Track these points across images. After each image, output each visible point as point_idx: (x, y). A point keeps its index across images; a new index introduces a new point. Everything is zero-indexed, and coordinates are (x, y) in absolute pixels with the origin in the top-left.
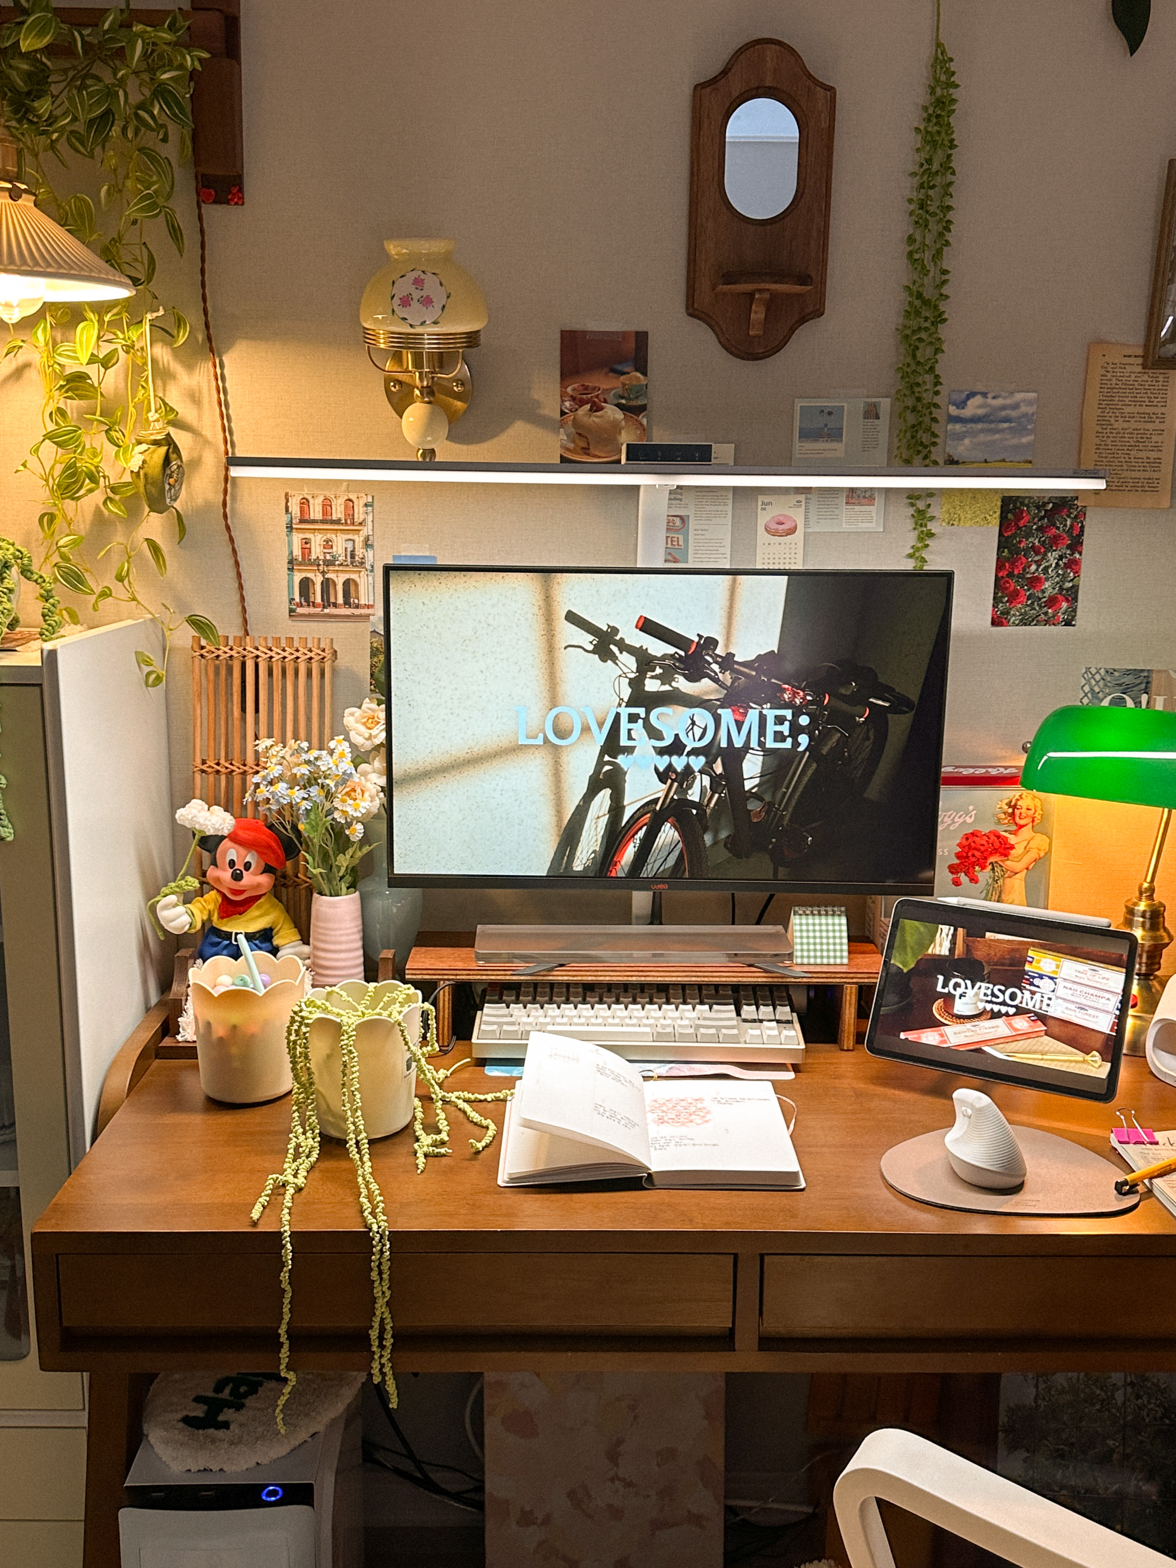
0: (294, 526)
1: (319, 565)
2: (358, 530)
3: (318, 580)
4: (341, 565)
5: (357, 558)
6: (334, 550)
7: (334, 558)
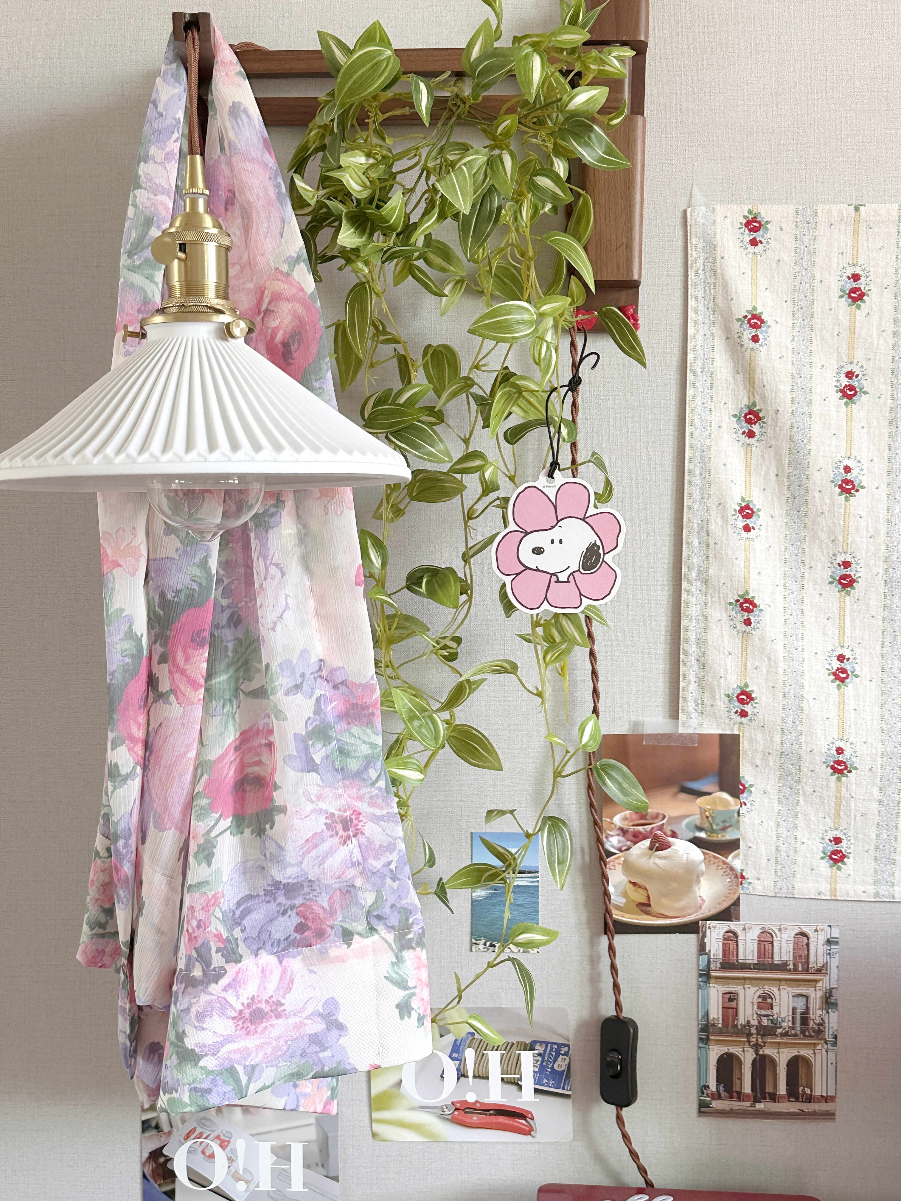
0: (713, 974)
1: (749, 1035)
2: (816, 981)
3: (748, 1057)
4: (782, 1035)
5: (811, 1023)
6: (776, 1009)
7: (775, 1024)
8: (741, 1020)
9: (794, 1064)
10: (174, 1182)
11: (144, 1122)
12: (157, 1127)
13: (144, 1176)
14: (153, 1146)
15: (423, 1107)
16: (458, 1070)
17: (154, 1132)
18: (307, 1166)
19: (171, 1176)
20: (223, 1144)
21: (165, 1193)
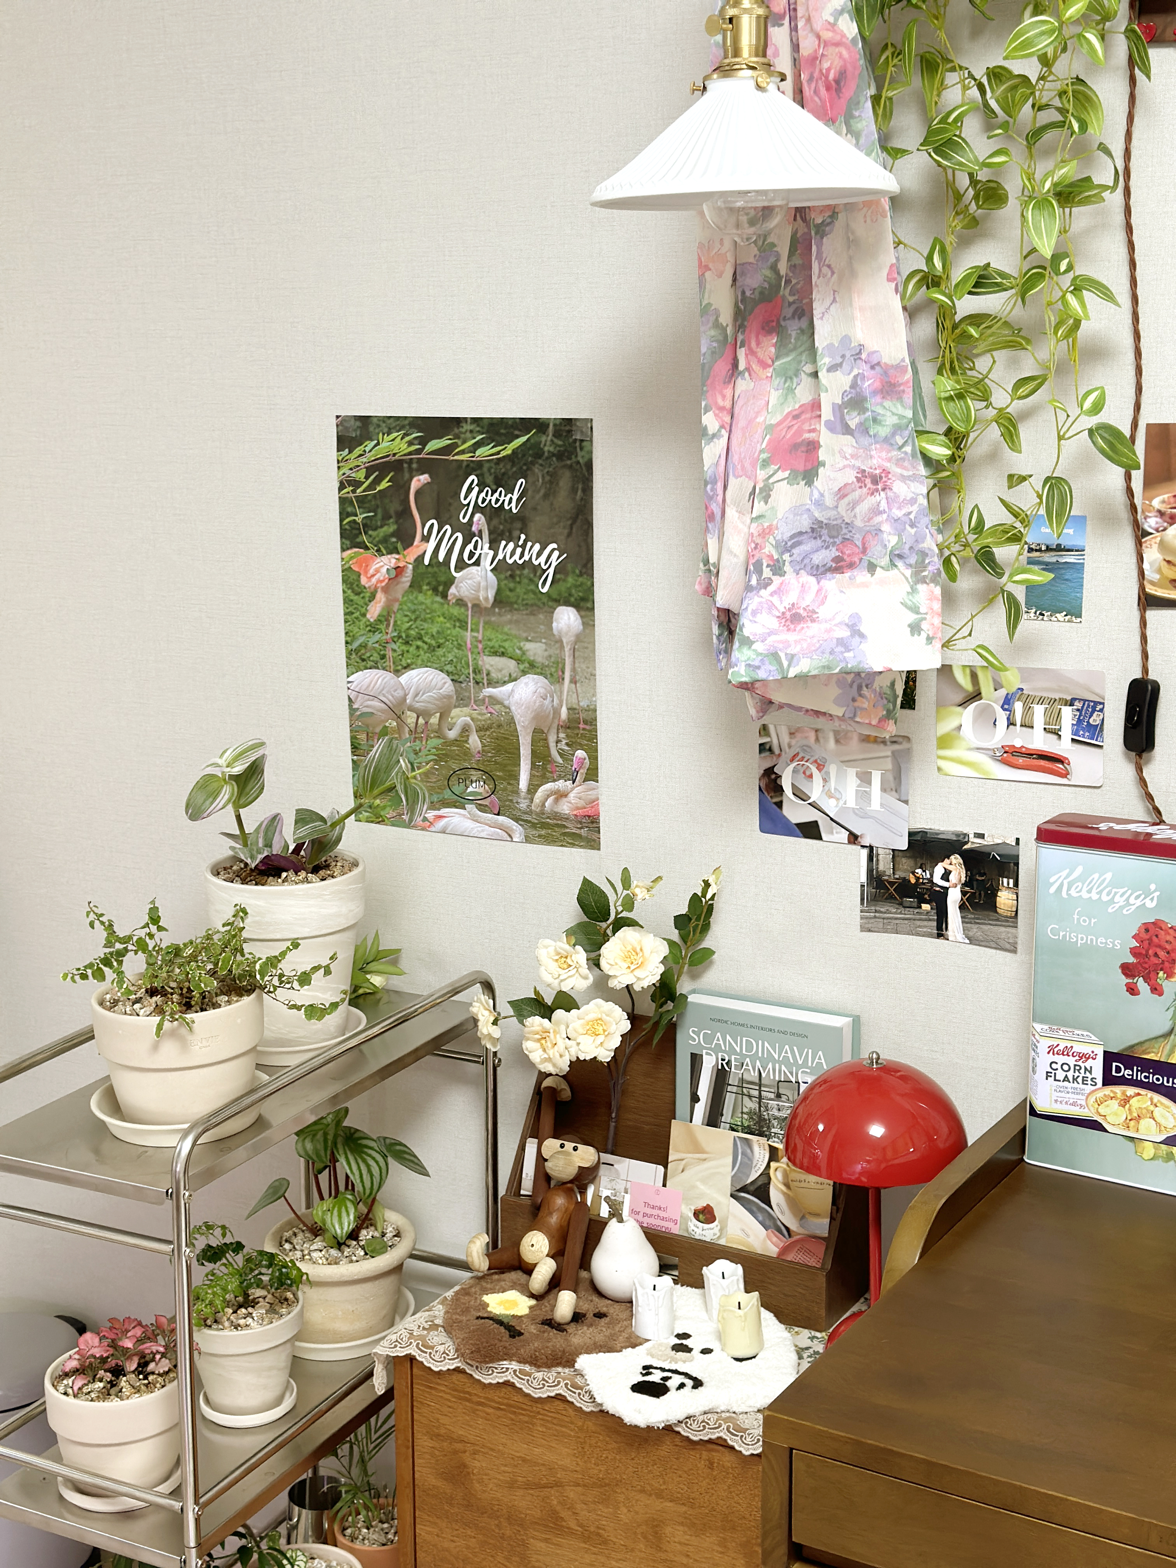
10: (782, 795)
11: (761, 745)
12: (770, 750)
13: (760, 789)
14: (768, 765)
15: (978, 749)
16: (1008, 719)
17: (768, 753)
18: (884, 790)
19: (780, 790)
20: (820, 767)
21: (776, 803)
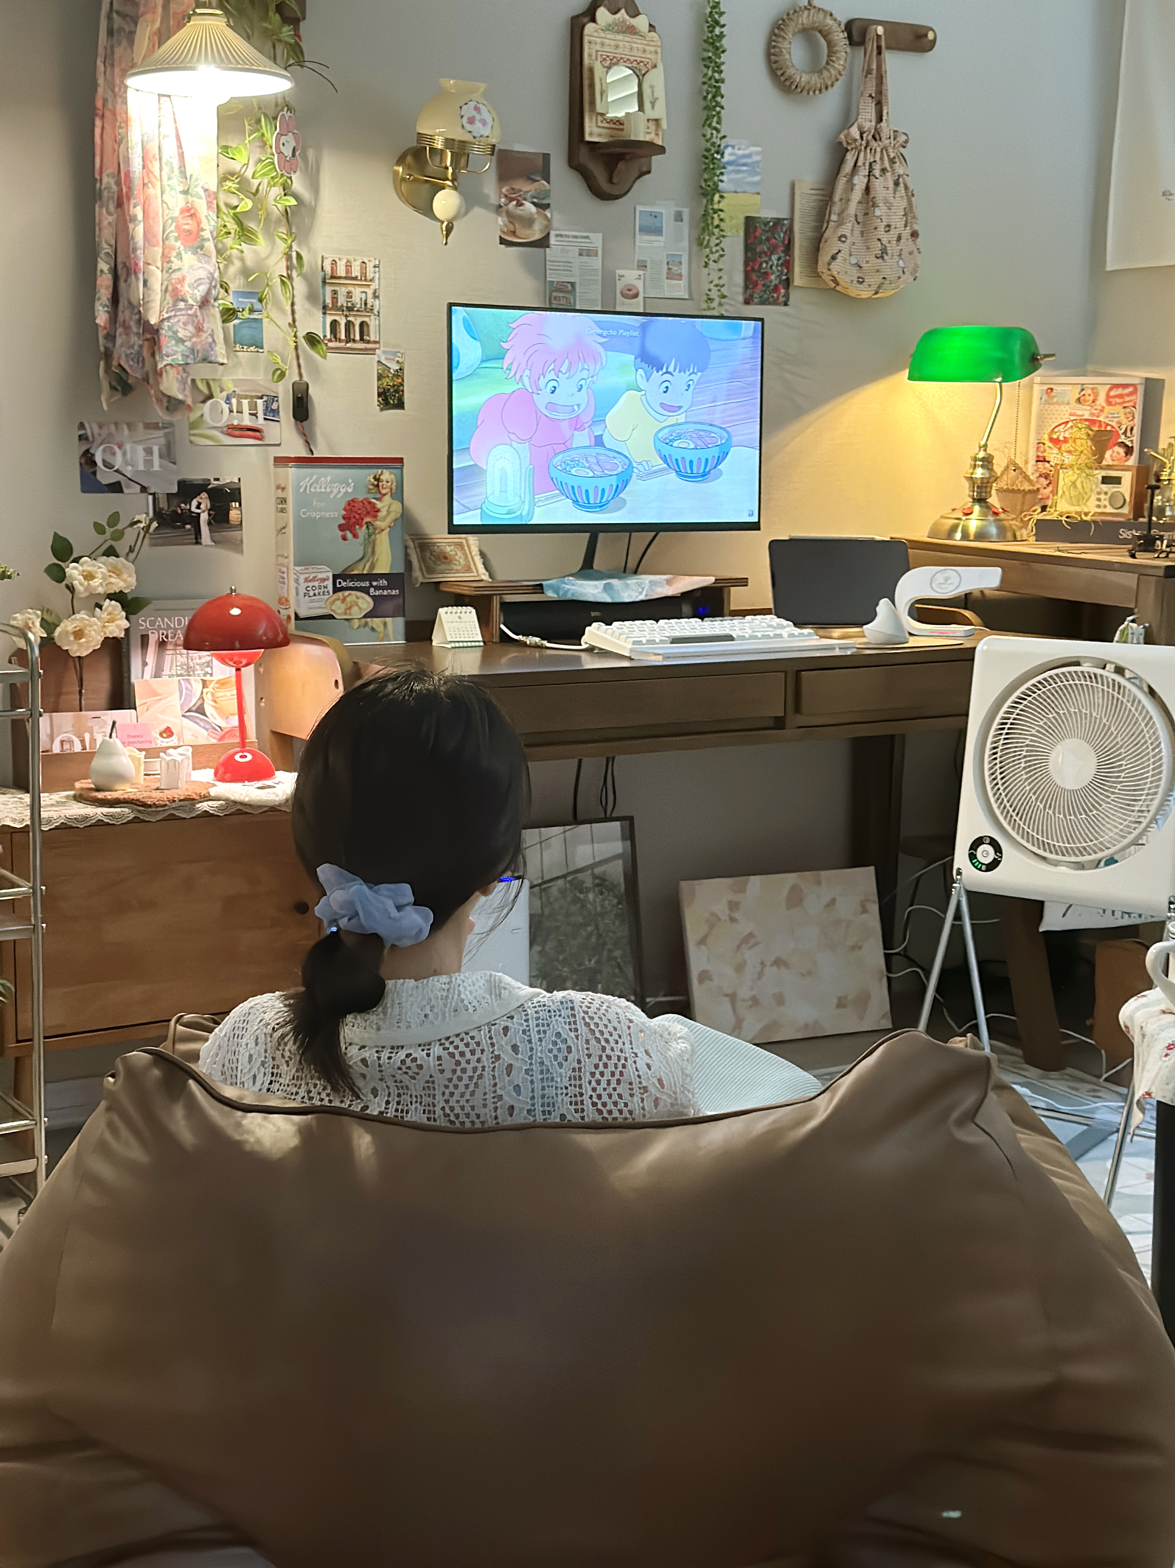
0: (327, 281)
1: (343, 311)
2: (369, 285)
3: (343, 321)
4: (358, 311)
5: (368, 306)
6: (353, 299)
7: (354, 306)
8: (339, 304)
9: (362, 324)
